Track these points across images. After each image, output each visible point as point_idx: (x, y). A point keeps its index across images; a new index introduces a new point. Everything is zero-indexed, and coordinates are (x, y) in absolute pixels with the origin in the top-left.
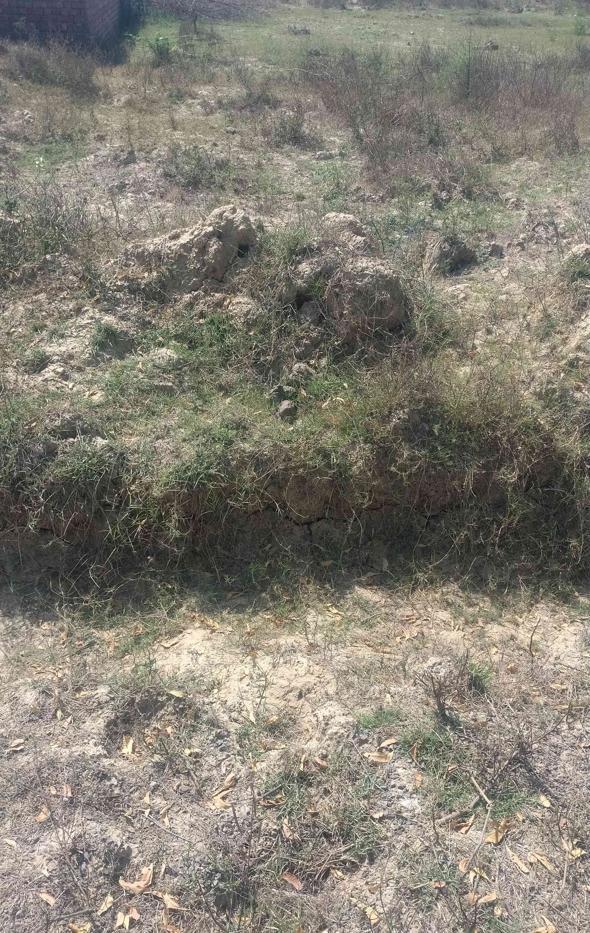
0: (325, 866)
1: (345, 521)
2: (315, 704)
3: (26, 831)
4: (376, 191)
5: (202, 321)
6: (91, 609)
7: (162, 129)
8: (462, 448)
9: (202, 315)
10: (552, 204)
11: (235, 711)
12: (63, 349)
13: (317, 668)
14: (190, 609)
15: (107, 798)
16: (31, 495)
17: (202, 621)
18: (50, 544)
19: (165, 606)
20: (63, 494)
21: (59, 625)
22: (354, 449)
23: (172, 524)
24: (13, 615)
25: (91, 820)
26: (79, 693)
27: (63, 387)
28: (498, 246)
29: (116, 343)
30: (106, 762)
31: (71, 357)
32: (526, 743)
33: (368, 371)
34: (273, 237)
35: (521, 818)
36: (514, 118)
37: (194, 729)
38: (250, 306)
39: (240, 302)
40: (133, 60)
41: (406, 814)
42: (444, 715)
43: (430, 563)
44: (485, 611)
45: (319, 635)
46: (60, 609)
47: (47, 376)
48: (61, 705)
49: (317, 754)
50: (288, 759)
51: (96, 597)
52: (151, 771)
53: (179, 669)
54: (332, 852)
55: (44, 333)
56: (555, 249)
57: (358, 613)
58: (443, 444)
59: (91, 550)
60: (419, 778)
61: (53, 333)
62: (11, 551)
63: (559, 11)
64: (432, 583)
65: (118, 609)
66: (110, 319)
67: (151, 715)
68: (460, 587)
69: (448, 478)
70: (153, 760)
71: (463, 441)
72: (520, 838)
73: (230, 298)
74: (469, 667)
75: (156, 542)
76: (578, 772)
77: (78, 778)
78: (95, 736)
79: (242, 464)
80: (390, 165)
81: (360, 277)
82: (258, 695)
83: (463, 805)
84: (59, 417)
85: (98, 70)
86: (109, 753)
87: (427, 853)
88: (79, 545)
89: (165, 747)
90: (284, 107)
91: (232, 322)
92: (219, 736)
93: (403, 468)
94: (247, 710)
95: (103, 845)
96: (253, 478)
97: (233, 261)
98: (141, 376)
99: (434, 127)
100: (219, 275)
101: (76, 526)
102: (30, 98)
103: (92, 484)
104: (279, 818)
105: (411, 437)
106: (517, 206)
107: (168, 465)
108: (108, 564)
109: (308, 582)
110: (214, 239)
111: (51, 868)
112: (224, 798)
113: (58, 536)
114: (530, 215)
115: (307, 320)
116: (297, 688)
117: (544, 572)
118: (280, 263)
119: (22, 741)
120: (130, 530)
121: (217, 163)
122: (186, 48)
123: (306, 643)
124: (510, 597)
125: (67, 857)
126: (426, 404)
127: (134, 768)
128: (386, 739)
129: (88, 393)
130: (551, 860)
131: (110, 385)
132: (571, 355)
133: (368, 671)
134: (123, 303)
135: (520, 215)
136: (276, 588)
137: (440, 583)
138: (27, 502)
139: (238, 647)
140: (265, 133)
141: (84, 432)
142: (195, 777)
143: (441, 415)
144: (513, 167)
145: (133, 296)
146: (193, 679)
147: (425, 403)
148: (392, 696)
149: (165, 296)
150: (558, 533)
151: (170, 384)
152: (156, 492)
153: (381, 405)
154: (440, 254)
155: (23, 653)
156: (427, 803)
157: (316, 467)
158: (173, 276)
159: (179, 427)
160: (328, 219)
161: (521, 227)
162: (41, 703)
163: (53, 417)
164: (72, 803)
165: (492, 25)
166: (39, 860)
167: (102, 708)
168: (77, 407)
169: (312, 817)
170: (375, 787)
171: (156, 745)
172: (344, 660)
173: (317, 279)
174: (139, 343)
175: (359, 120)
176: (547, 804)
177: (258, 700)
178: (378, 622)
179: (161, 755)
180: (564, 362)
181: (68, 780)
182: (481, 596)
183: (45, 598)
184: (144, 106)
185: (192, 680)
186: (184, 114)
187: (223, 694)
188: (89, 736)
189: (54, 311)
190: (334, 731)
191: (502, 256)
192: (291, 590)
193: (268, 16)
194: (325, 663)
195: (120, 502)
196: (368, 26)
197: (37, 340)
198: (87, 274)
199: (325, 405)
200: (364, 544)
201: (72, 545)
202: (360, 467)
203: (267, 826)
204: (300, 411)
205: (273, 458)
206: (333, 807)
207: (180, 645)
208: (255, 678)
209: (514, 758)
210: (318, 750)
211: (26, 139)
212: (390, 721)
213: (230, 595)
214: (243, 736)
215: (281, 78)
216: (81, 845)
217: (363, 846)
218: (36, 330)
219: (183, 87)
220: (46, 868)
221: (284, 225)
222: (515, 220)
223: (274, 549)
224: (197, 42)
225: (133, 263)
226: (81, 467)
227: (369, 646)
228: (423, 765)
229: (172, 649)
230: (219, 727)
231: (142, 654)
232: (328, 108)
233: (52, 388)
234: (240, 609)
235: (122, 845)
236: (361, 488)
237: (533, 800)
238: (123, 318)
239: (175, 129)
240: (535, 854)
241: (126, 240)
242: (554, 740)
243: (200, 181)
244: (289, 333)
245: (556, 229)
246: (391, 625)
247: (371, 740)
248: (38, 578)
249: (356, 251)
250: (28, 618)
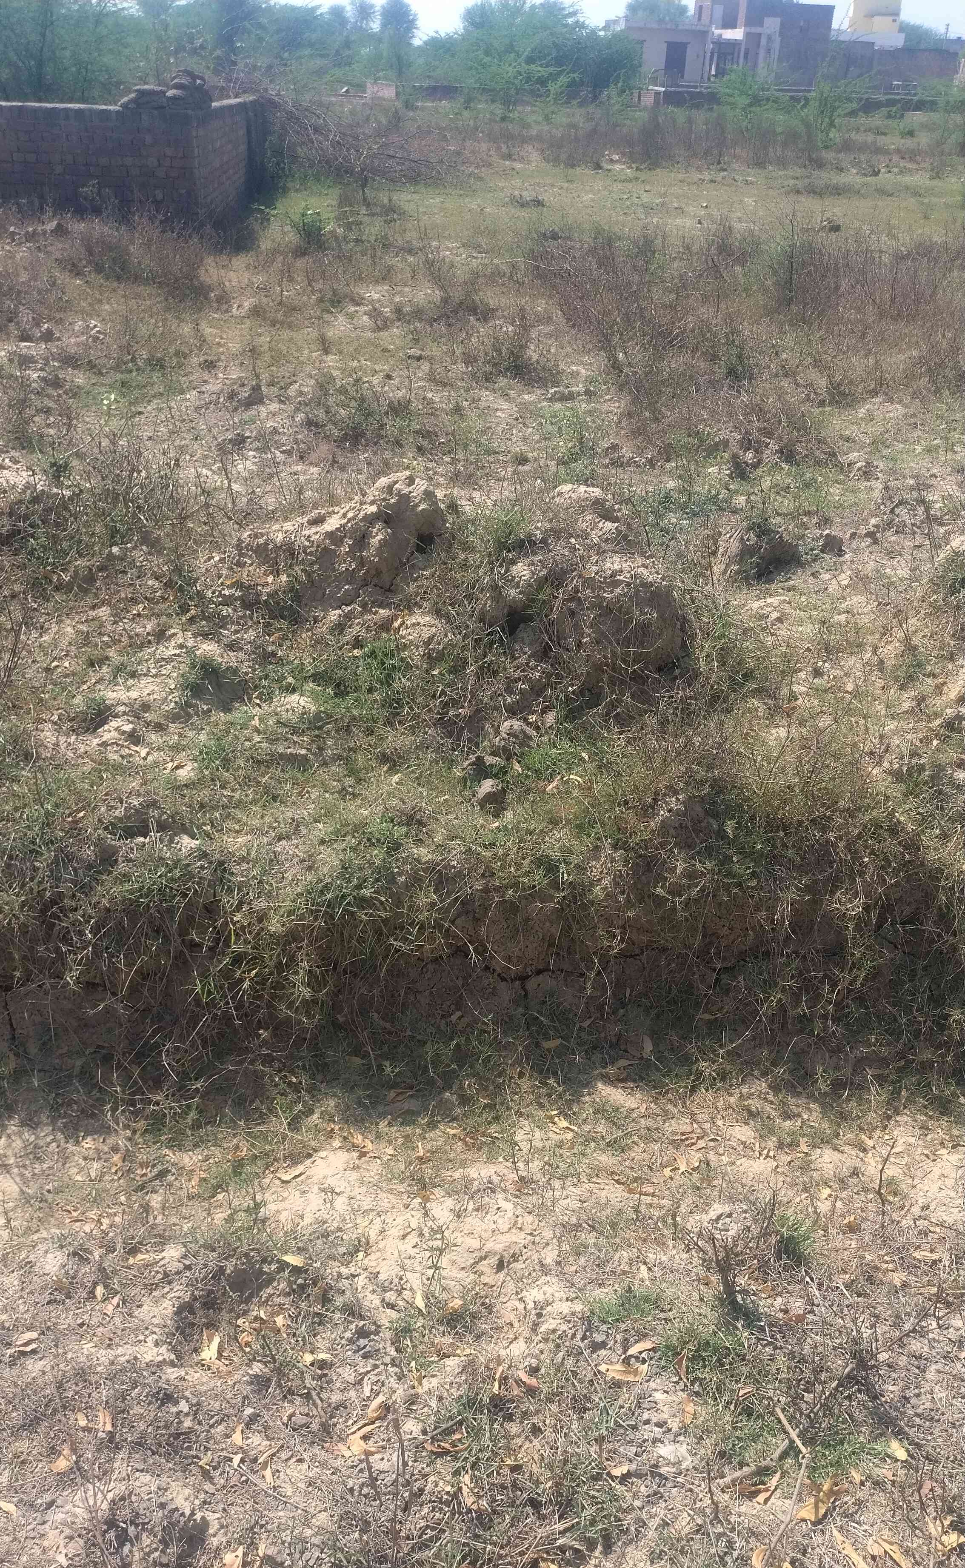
0: (530, 1555)
1: (582, 975)
2: (523, 1282)
3: (34, 1487)
4: (641, 451)
5: (357, 652)
6: (165, 1115)
7: (306, 351)
8: (774, 859)
9: (358, 643)
10: (924, 471)
11: (391, 1289)
12: (134, 694)
13: (529, 1219)
14: (326, 1117)
15: (170, 1435)
16: (71, 929)
17: (345, 1138)
18: (101, 1008)
19: (285, 1112)
20: (123, 928)
21: (111, 1141)
22: (597, 859)
23: (299, 977)
24: (37, 1124)
25: (142, 1471)
26: (134, 1257)
27: (130, 755)
28: (835, 537)
29: (219, 686)
30: (172, 1373)
31: (146, 707)
32: (867, 1351)
33: (621, 733)
34: (473, 522)
35: (857, 1477)
36: (864, 335)
37: (320, 1320)
38: (434, 630)
39: (418, 624)
40: (265, 245)
41: (667, 1469)
42: (734, 1302)
43: (721, 1047)
44: (812, 1127)
45: (536, 1163)
46: (112, 1116)
47: (107, 737)
48: (104, 1276)
49: (522, 1366)
50: (474, 1373)
51: (173, 1095)
52: (247, 1390)
53: (302, 1218)
54: (542, 1532)
55: (105, 668)
56: (927, 542)
57: (602, 1128)
58: (741, 852)
59: (168, 1018)
60: (690, 1408)
61: (119, 669)
62: (38, 1019)
63: (937, 173)
64: (723, 1079)
65: (209, 1115)
66: (210, 648)
67: (251, 1296)
68: (770, 1087)
69: (749, 907)
70: (251, 1372)
71: (774, 846)
72: (856, 1513)
73: (403, 617)
74: (778, 1221)
75: (275, 1008)
76: (954, 1401)
77: (124, 1399)
78: (156, 1330)
79: (415, 881)
80: (663, 409)
81: (609, 585)
82: (430, 1263)
83: (763, 1455)
84: (122, 803)
85: (209, 260)
86: (179, 1358)
87: (699, 1536)
88: (147, 1010)
89: (270, 1351)
90: (499, 319)
91: (405, 654)
92: (362, 1333)
93: (675, 891)
94: (411, 1289)
95: (160, 1514)
96: (433, 905)
97: (408, 559)
98: (257, 738)
99: (734, 351)
100: (386, 578)
101: (144, 979)
102: (100, 302)
103: (171, 911)
104: (457, 1473)
105: (690, 840)
106: (867, 473)
107: (295, 881)
108: (193, 1041)
109: (521, 1075)
110: (379, 525)
111: (72, 1552)
112: (365, 1438)
113: (114, 994)
114: (887, 488)
115: (525, 653)
116: (495, 1253)
117: (909, 1062)
118: (482, 562)
119: (34, 1335)
120: (232, 986)
121: (390, 405)
122: (349, 227)
123: (512, 1176)
124: (853, 1104)
125: (97, 1534)
126: (713, 788)
127: (219, 1384)
128: (636, 1342)
129: (170, 764)
130: (907, 1552)
131: (207, 753)
132: (949, 711)
133: (613, 1226)
134: (233, 623)
135: (872, 489)
136: (469, 1084)
137: (737, 1079)
138: (65, 939)
139: (402, 1181)
140: (469, 359)
141: (162, 827)
142: (318, 1402)
143: (740, 806)
144: (862, 412)
145: (248, 612)
146: (326, 1235)
147: (711, 786)
148: (649, 1269)
149: (298, 612)
150: (931, 998)
151: (303, 752)
152: (275, 925)
153: (641, 788)
154: (742, 550)
155: (50, 1187)
156: (702, 1451)
157: (534, 886)
158: (312, 582)
159: (316, 821)
160: (560, 494)
161: (872, 507)
162: (71, 1272)
163: (112, 804)
164: (112, 1443)
165: (831, 194)
166: (53, 1538)
167: (170, 1283)
168: (151, 787)
169: (512, 1472)
170: (616, 1422)
171: (256, 1347)
172: (575, 1207)
173: (540, 588)
174: (256, 687)
175: (616, 339)
176: (902, 1455)
177: (430, 1272)
178: (634, 1143)
179: (265, 1363)
180: (938, 722)
181: (107, 1402)
182: (805, 1101)
183: (90, 1097)
184: (280, 316)
185: (323, 1236)
186: (343, 328)
187: (371, 1262)
188: (147, 1329)
189: (121, 635)
190: (552, 1327)
191: (840, 553)
192: (492, 1087)
193: (481, 179)
194: (542, 1211)
195: (217, 941)
196: (635, 195)
197: (93, 681)
198: (176, 578)
199: (550, 787)
200: (614, 1013)
201: (137, 1011)
202: (606, 888)
203: (436, 1486)
204: (510, 796)
205: (466, 872)
206: (545, 1455)
207: (308, 1178)
208: (427, 1235)
209: (848, 1376)
210: (524, 1358)
211: (91, 365)
212: (643, 1312)
213: (392, 1094)
214: (402, 1332)
215: (494, 276)
216: (124, 1513)
217: (593, 1523)
218: (92, 665)
219: (342, 289)
220: (64, 1551)
221: (490, 503)
222: (863, 496)
223: (465, 1020)
224: (366, 218)
225: (249, 562)
226: (154, 883)
227: (618, 1182)
228: (697, 1388)
229: (293, 1184)
230: (362, 1318)
231: (244, 1192)
232: (569, 320)
233: (113, 757)
234: (407, 1118)
235: (193, 1514)
236: (608, 921)
237: (879, 1448)
238: (232, 647)
239: (326, 351)
240: (880, 1541)
241: (240, 525)
242: (916, 1345)
243: (363, 434)
244: (496, 673)
245: (927, 510)
246: (656, 1147)
247: (611, 1344)
248: (79, 1063)
249: (603, 545)
250: (60, 1130)
